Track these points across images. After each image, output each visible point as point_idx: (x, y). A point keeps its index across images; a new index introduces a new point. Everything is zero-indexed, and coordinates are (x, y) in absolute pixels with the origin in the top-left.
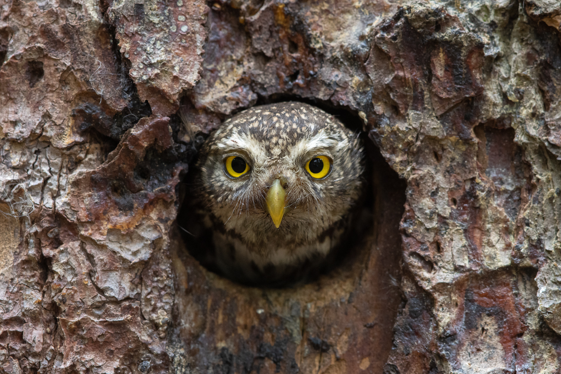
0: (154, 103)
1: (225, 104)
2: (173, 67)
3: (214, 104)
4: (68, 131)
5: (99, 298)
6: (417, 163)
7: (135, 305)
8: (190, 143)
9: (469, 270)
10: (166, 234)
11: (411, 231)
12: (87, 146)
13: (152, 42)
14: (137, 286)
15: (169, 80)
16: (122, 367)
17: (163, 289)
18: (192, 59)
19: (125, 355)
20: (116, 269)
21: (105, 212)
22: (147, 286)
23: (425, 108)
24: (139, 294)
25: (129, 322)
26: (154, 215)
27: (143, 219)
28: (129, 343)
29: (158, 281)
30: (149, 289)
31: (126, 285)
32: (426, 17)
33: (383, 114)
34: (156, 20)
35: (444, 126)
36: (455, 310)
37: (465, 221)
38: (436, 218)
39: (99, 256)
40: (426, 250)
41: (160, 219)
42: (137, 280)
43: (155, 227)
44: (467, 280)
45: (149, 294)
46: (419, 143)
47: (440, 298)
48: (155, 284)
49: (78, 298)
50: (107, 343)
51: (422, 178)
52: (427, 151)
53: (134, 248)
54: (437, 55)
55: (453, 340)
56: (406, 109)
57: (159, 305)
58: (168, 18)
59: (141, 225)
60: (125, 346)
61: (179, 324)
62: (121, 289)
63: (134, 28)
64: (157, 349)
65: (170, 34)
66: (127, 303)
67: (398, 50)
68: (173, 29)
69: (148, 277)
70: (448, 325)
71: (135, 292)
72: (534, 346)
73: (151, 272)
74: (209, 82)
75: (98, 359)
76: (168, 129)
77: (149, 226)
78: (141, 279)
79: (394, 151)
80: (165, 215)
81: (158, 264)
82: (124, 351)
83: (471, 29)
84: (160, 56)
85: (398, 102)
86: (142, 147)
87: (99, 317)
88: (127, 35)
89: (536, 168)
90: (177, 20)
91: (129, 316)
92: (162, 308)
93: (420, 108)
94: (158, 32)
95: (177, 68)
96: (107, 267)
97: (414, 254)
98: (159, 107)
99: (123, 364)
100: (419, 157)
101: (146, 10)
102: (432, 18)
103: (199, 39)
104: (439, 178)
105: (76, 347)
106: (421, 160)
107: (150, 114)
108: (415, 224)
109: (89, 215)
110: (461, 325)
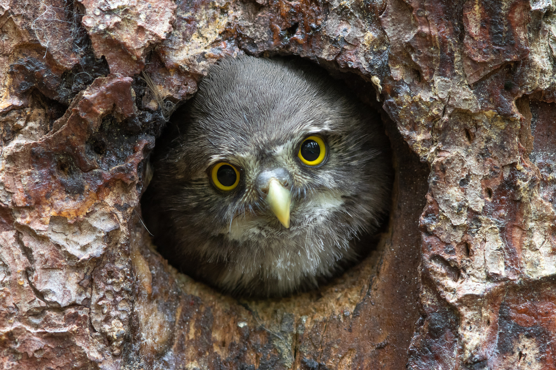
0: (113, 59)
1: (203, 63)
2: (138, 15)
3: (189, 63)
4: (4, 92)
5: (38, 303)
6: (444, 143)
7: (82, 313)
8: (158, 110)
9: (506, 279)
10: (124, 224)
11: (433, 228)
12: (28, 111)
14: (85, 289)
15: (133, 30)
17: (119, 293)
18: (162, 5)
20: (60, 267)
21: (48, 195)
22: (98, 290)
23: (455, 74)
24: (88, 300)
25: (74, 334)
26: (109, 200)
27: (96, 205)
28: (75, 361)
29: (112, 284)
30: (101, 294)
31: (72, 287)
33: (402, 80)
35: (479, 97)
36: (486, 330)
37: (501, 217)
38: (465, 213)
39: (39, 250)
40: (452, 252)
41: (117, 206)
42: (86, 282)
43: (111, 215)
44: (503, 292)
45: (101, 299)
46: (446, 118)
47: (468, 314)
48: (109, 288)
49: (10, 302)
50: (46, 359)
51: (449, 162)
52: (456, 128)
53: (84, 240)
54: (472, 8)
55: (482, 367)
56: (431, 75)
57: (113, 313)
59: (93, 212)
60: (68, 365)
61: (139, 338)
62: (66, 292)
64: (109, 369)
66: (72, 311)
69: (100, 278)
70: (477, 348)
71: (83, 298)
73: (104, 273)
74: (184, 34)
76: (130, 92)
77: (103, 214)
78: (92, 280)
79: (414, 127)
80: (123, 200)
81: (113, 262)
84: (121, 0)
85: (422, 65)
86: (97, 114)
87: (37, 326)
92: (118, 317)
93: (449, 73)
95: (142, 16)
96: (49, 264)
97: (436, 257)
98: (119, 65)
100: (445, 136)
104: (471, 162)
105: (7, 363)
106: (448, 139)
107: (107, 73)
108: (439, 220)
109: (28, 198)
110: (493, 348)
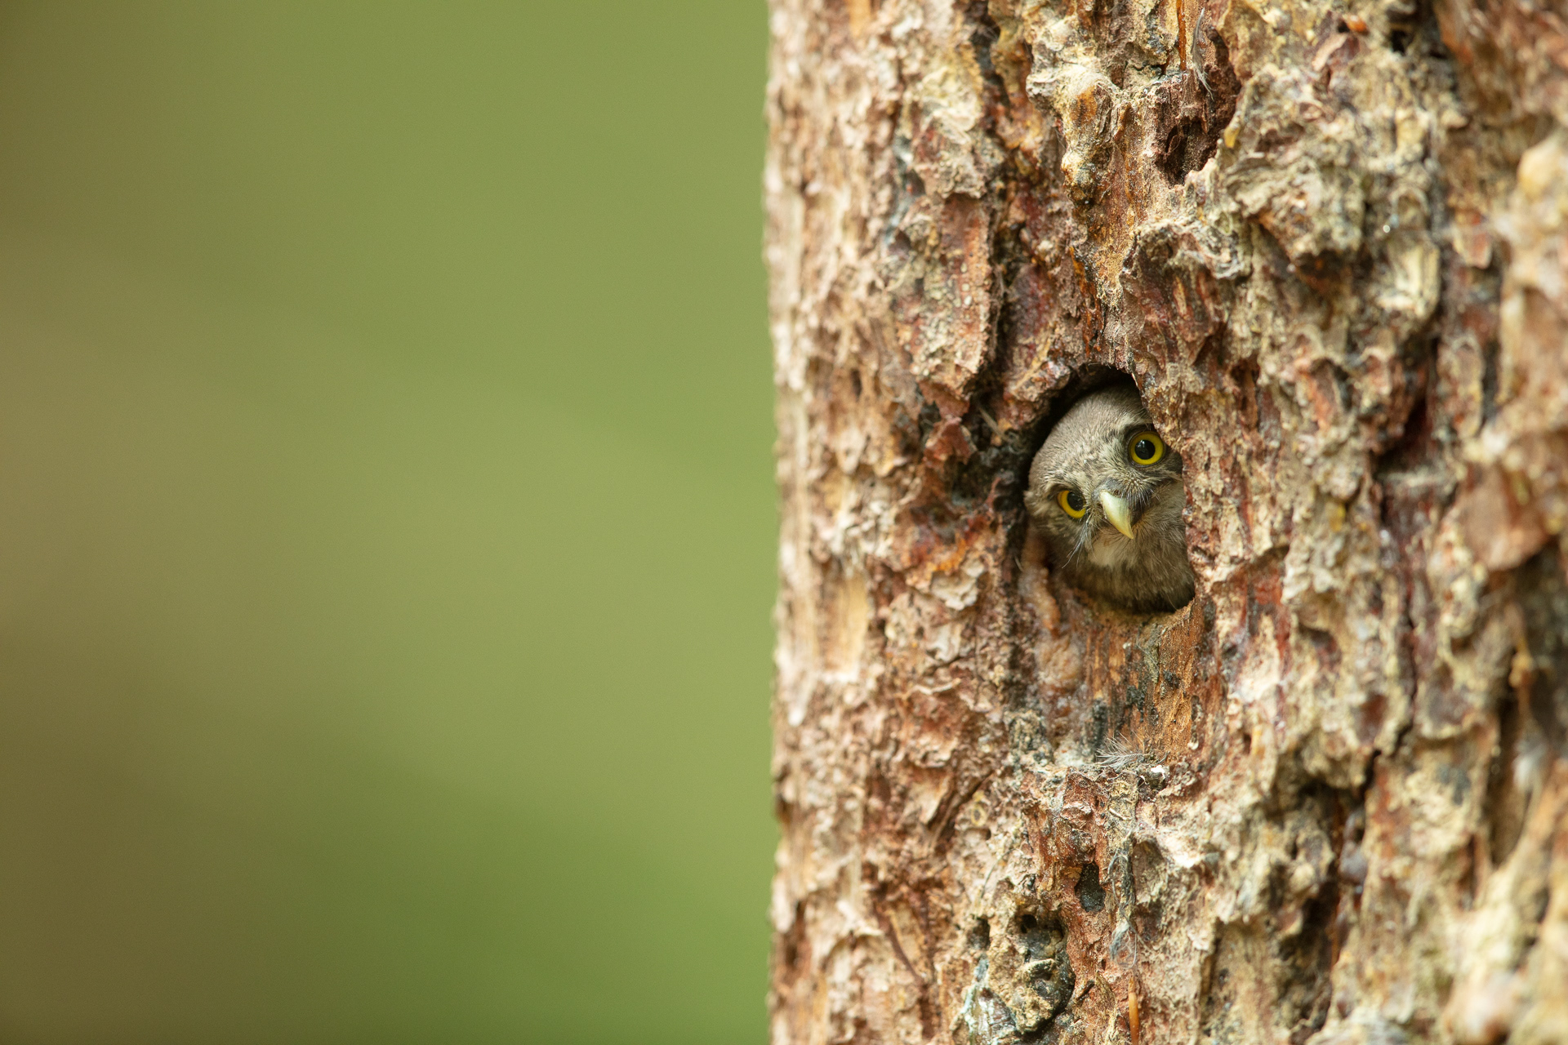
0: (943, 403)
1: (1031, 388)
2: (954, 353)
3: (1021, 392)
4: (889, 453)
5: (930, 661)
6: (1189, 430)
7: (962, 666)
8: (1004, 444)
9: (1243, 560)
10: (995, 567)
11: (1190, 519)
13: (934, 325)
14: (969, 639)
15: (952, 370)
16: (963, 747)
17: (999, 638)
18: (975, 339)
19: (963, 731)
20: (946, 622)
21: (930, 551)
22: (981, 638)
23: (1180, 358)
24: (973, 650)
25: (959, 687)
26: (979, 545)
27: (968, 552)
28: (962, 716)
29: (995, 629)
30: (984, 642)
31: (957, 640)
32: (1154, 240)
33: (1147, 373)
34: (937, 295)
35: (1202, 376)
36: (1237, 615)
37: (1236, 497)
38: (1211, 498)
39: (929, 608)
40: (1207, 541)
41: (988, 549)
42: (968, 632)
43: (982, 560)
44: (1245, 572)
45: (984, 647)
46: (1183, 404)
47: (1220, 602)
48: (991, 634)
49: (909, 667)
50: (942, 719)
51: (1192, 449)
52: (1196, 412)
53: (962, 590)
54: (1176, 287)
55: (1234, 654)
56: (1165, 362)
57: (996, 660)
58: (952, 291)
59: (966, 559)
60: (960, 720)
61: (1036, 680)
62: (951, 646)
63: (915, 310)
64: (995, 718)
65: (955, 310)
66: (954, 665)
67: (1142, 289)
68: (957, 303)
69: (983, 625)
70: (1227, 635)
71: (968, 648)
72: (1299, 648)
73: (986, 619)
74: (1026, 361)
75: (935, 741)
76: (961, 433)
77: (975, 560)
78: (974, 630)
79: (1163, 419)
80: (993, 542)
81: (993, 606)
82: (960, 726)
83: (1213, 245)
84: (942, 341)
85: (1156, 355)
86: (940, 461)
87: (931, 687)
88: (907, 322)
89: (1284, 415)
90: (961, 290)
91: (958, 681)
92: (999, 662)
93: (1177, 358)
94: (941, 310)
95: (959, 354)
96: (936, 621)
97: (1196, 549)
98: (950, 407)
99: (963, 743)
100: (1189, 422)
101: (927, 286)
102: (1160, 241)
103: (983, 310)
104: (1211, 445)
105: (913, 729)
106: (1192, 424)
107: (940, 418)
108: (1193, 510)
109: (912, 557)
110: (1245, 632)
